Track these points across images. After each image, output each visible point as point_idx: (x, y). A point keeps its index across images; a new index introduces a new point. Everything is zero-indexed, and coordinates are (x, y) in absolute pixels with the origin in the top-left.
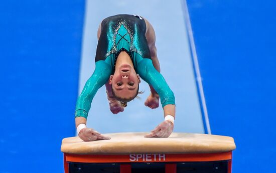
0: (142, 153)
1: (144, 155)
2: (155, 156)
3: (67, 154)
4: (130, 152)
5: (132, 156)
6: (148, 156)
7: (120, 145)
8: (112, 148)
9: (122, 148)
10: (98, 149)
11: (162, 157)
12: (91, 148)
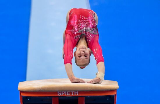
0: (65, 91)
1: (66, 92)
2: (72, 92)
3: (21, 92)
4: (58, 90)
5: (59, 92)
6: (68, 92)
7: (52, 86)
8: (47, 88)
9: (53, 88)
10: (39, 88)
11: (76, 93)
12: (35, 88)
